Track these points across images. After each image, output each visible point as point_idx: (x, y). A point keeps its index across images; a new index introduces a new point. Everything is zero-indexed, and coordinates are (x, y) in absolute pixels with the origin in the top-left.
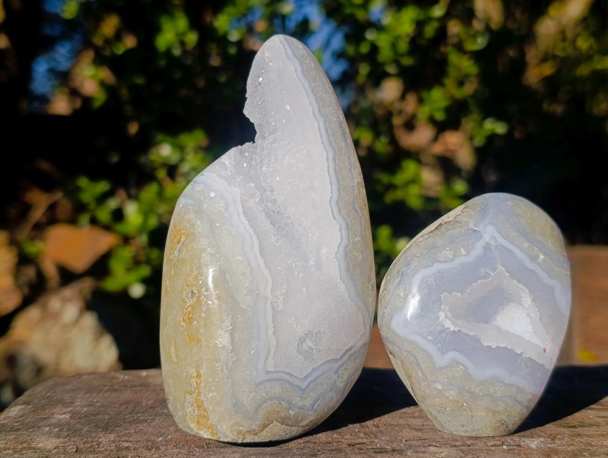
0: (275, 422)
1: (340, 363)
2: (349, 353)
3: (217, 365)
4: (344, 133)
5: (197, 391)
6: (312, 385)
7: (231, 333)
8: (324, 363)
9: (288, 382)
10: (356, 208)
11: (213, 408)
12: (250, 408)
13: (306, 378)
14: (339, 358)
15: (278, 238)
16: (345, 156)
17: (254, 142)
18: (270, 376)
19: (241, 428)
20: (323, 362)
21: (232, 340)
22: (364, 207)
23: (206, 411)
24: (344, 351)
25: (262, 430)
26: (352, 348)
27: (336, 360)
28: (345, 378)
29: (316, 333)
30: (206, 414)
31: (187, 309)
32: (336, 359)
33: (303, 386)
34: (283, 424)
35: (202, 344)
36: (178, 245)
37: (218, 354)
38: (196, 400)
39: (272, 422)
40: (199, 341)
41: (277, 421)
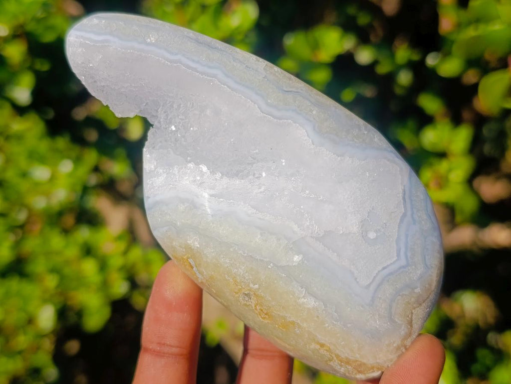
0: (413, 311)
1: (409, 213)
2: (407, 197)
3: (327, 325)
4: (209, 46)
5: (334, 356)
6: (409, 254)
7: (309, 293)
8: (399, 228)
9: (391, 274)
10: (286, 90)
11: (359, 354)
12: (386, 325)
13: (398, 255)
14: (405, 210)
15: (257, 184)
16: (230, 62)
17: (152, 125)
18: (372, 288)
19: (395, 345)
20: (397, 229)
21: (315, 297)
22: (291, 82)
23: (357, 361)
24: (402, 201)
25: (411, 326)
26: (404, 191)
27: (404, 215)
28: (425, 217)
29: (368, 216)
30: (359, 363)
31: (256, 309)
32: (404, 213)
33: (403, 262)
34: (420, 305)
35: (298, 323)
36: (194, 269)
37: (318, 317)
38: (340, 361)
39: (412, 313)
40: (293, 323)
41: (414, 308)
